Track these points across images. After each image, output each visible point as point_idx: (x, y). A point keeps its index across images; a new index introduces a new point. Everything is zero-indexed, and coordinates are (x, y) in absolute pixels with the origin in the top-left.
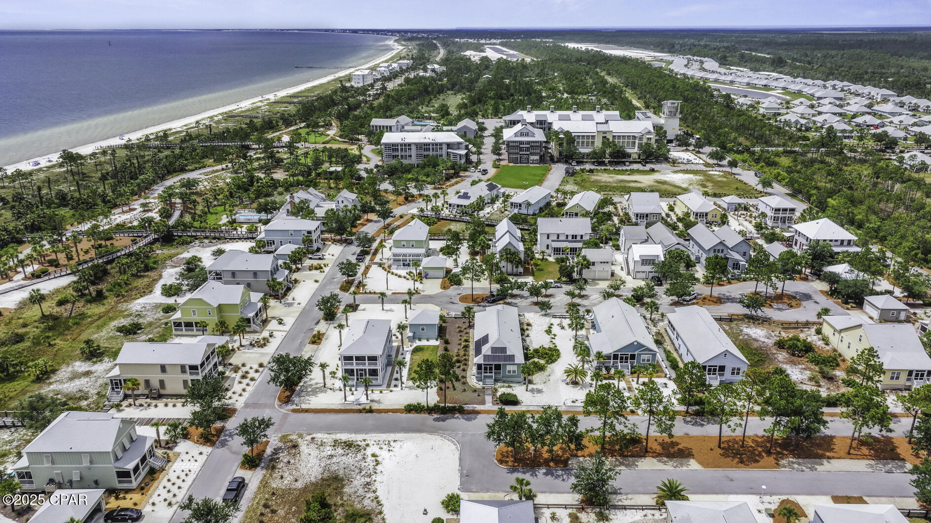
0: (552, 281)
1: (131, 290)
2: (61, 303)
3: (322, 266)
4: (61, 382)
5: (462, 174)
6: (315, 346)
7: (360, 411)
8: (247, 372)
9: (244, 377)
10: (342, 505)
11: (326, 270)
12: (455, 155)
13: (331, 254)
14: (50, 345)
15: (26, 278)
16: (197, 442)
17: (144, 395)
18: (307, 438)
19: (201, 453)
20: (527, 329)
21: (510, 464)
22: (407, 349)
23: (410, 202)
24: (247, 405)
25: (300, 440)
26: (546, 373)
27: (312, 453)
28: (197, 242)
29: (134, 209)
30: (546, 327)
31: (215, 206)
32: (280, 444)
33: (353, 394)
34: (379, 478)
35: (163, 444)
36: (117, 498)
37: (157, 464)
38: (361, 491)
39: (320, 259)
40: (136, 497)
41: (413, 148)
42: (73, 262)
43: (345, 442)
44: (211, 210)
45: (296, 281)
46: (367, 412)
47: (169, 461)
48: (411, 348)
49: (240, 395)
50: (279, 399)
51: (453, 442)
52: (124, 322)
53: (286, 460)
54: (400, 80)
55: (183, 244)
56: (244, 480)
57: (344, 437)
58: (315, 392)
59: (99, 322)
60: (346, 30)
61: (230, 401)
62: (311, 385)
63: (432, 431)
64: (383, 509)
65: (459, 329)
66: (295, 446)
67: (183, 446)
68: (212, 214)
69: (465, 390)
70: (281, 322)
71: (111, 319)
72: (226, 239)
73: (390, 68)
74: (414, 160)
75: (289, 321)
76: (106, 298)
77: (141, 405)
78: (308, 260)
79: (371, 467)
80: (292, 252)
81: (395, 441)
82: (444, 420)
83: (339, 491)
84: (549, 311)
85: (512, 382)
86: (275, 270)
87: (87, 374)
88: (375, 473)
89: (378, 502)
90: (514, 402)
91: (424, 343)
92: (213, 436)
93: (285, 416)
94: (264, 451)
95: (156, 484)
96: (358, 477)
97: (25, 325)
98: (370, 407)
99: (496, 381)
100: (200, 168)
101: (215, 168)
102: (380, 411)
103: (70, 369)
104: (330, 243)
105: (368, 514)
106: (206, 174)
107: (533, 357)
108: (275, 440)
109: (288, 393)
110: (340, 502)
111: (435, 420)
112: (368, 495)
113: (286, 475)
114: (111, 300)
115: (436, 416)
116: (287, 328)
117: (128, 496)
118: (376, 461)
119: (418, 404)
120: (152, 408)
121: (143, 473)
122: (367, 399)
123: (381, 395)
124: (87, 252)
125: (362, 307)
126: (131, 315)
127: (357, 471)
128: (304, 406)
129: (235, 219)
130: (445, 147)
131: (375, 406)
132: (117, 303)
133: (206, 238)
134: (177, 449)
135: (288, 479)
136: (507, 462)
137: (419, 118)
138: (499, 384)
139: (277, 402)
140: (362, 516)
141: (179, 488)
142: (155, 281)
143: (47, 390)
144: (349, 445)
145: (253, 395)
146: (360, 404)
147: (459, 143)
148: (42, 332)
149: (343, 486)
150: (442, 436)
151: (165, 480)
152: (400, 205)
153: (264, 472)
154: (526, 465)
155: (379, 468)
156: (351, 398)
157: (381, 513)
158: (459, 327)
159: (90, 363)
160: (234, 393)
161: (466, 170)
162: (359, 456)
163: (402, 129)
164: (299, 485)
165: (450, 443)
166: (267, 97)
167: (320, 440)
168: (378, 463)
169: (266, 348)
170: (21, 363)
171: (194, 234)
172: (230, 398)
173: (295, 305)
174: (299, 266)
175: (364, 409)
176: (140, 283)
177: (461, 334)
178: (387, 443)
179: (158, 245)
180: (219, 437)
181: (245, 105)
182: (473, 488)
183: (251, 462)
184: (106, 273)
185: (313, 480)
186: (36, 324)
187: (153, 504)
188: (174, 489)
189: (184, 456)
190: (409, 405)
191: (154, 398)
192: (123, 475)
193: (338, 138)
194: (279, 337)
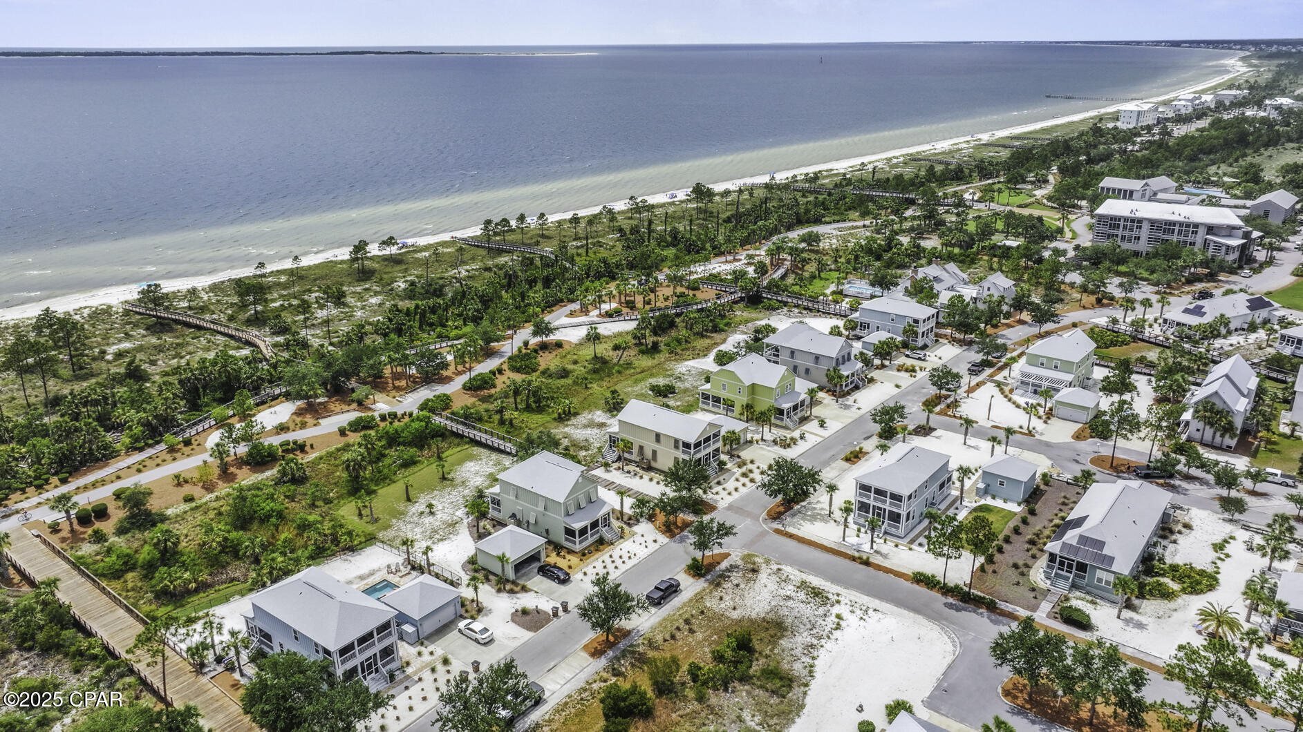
0: (1279, 472)
1: (687, 349)
2: (616, 348)
3: (917, 368)
4: (576, 427)
5: (1222, 277)
6: (847, 465)
7: (853, 559)
8: (751, 471)
9: (744, 475)
10: (767, 657)
11: (920, 375)
12: (1218, 246)
13: (939, 355)
14: (587, 388)
15: (600, 315)
16: (658, 528)
17: (636, 462)
18: (772, 567)
19: (655, 541)
20: (1180, 532)
21: (1020, 701)
22: (968, 504)
23: (1103, 306)
24: (730, 507)
25: (764, 566)
26: (1172, 605)
27: (769, 585)
28: (785, 309)
29: (740, 260)
30: (1218, 539)
31: (830, 270)
32: (740, 563)
33: (858, 536)
34: (829, 645)
35: (625, 518)
36: (558, 555)
37: (608, 536)
38: (798, 652)
39: (920, 359)
40: (574, 560)
41: (1145, 226)
42: (648, 307)
43: (813, 588)
44: (822, 275)
45: (871, 380)
46: (861, 563)
47: (622, 537)
48: (975, 505)
49: (729, 494)
50: (769, 512)
51: (954, 641)
52: (661, 381)
53: (736, 582)
54: (1203, 123)
55: (768, 309)
56: (678, 585)
57: (816, 581)
58: (813, 518)
59: (639, 376)
60: (1161, 42)
61: (716, 497)
62: (815, 509)
63: (933, 616)
64: (812, 682)
65: (1063, 500)
66: (755, 571)
67: (644, 527)
68: (821, 279)
69: (1018, 584)
70: (822, 424)
71: (652, 375)
72: (819, 311)
73: (1197, 102)
74: (1143, 246)
75: (834, 426)
76: (659, 352)
77: (629, 472)
78: (904, 358)
79: (828, 629)
80: (880, 342)
81: (875, 610)
82: (958, 609)
83: (774, 640)
84: (1237, 516)
85: (1102, 598)
86: (846, 358)
87: (602, 425)
88: (829, 638)
89: (811, 672)
90: (1083, 624)
91: (998, 503)
92: (677, 527)
93: (763, 534)
94: (719, 563)
95: (597, 555)
96: (806, 634)
97: (575, 362)
98: (868, 558)
99: (1074, 586)
100: (838, 221)
101: (855, 224)
102: (879, 568)
103: (590, 416)
104: (946, 341)
105: (791, 680)
106: (840, 230)
107: (1163, 575)
108: (737, 556)
109: (782, 509)
110: (768, 652)
111: (946, 605)
112: (804, 659)
113: (726, 598)
114: (661, 357)
115: (950, 600)
116: (826, 434)
117: (568, 557)
118: (838, 624)
119: (933, 576)
120: (638, 478)
121: (590, 539)
122: (872, 548)
123: (895, 549)
124: (666, 299)
125: (938, 433)
126: (672, 376)
127: (808, 626)
128: (791, 530)
129: (842, 290)
130: (1202, 231)
131: (877, 560)
132: (666, 360)
133: (797, 306)
134: (635, 528)
135: (728, 602)
136: (1015, 697)
137: (1199, 182)
138: (1078, 594)
139: (764, 515)
140: (781, 679)
141: (616, 567)
142: (717, 344)
143: (558, 431)
144: (816, 593)
145: (742, 498)
146: (858, 551)
147: (1234, 228)
148: (587, 373)
149: (783, 636)
150: (942, 629)
151: (608, 555)
152: (1084, 308)
153: (706, 585)
154: (1045, 714)
155: (837, 634)
156: (852, 539)
157: (806, 685)
158: (1065, 497)
159: (608, 415)
160: (724, 489)
161: (1232, 271)
162: (821, 611)
163: (1153, 197)
164: (735, 615)
165: (949, 641)
166: (979, 136)
167: (786, 574)
168: (838, 627)
169: (788, 450)
170: (553, 398)
171: (784, 299)
172: (717, 493)
173: (853, 409)
174: (887, 363)
175: (860, 558)
176: (701, 343)
177: (1063, 507)
178: (864, 608)
179: (741, 305)
180: (682, 530)
181: (943, 145)
182: (944, 709)
183: (697, 569)
184: (672, 325)
185: (754, 615)
186: (586, 364)
187: (585, 574)
188: (611, 567)
189: (638, 538)
190: (921, 574)
191: (643, 469)
192: (570, 532)
193: (1045, 201)
194: (812, 440)
